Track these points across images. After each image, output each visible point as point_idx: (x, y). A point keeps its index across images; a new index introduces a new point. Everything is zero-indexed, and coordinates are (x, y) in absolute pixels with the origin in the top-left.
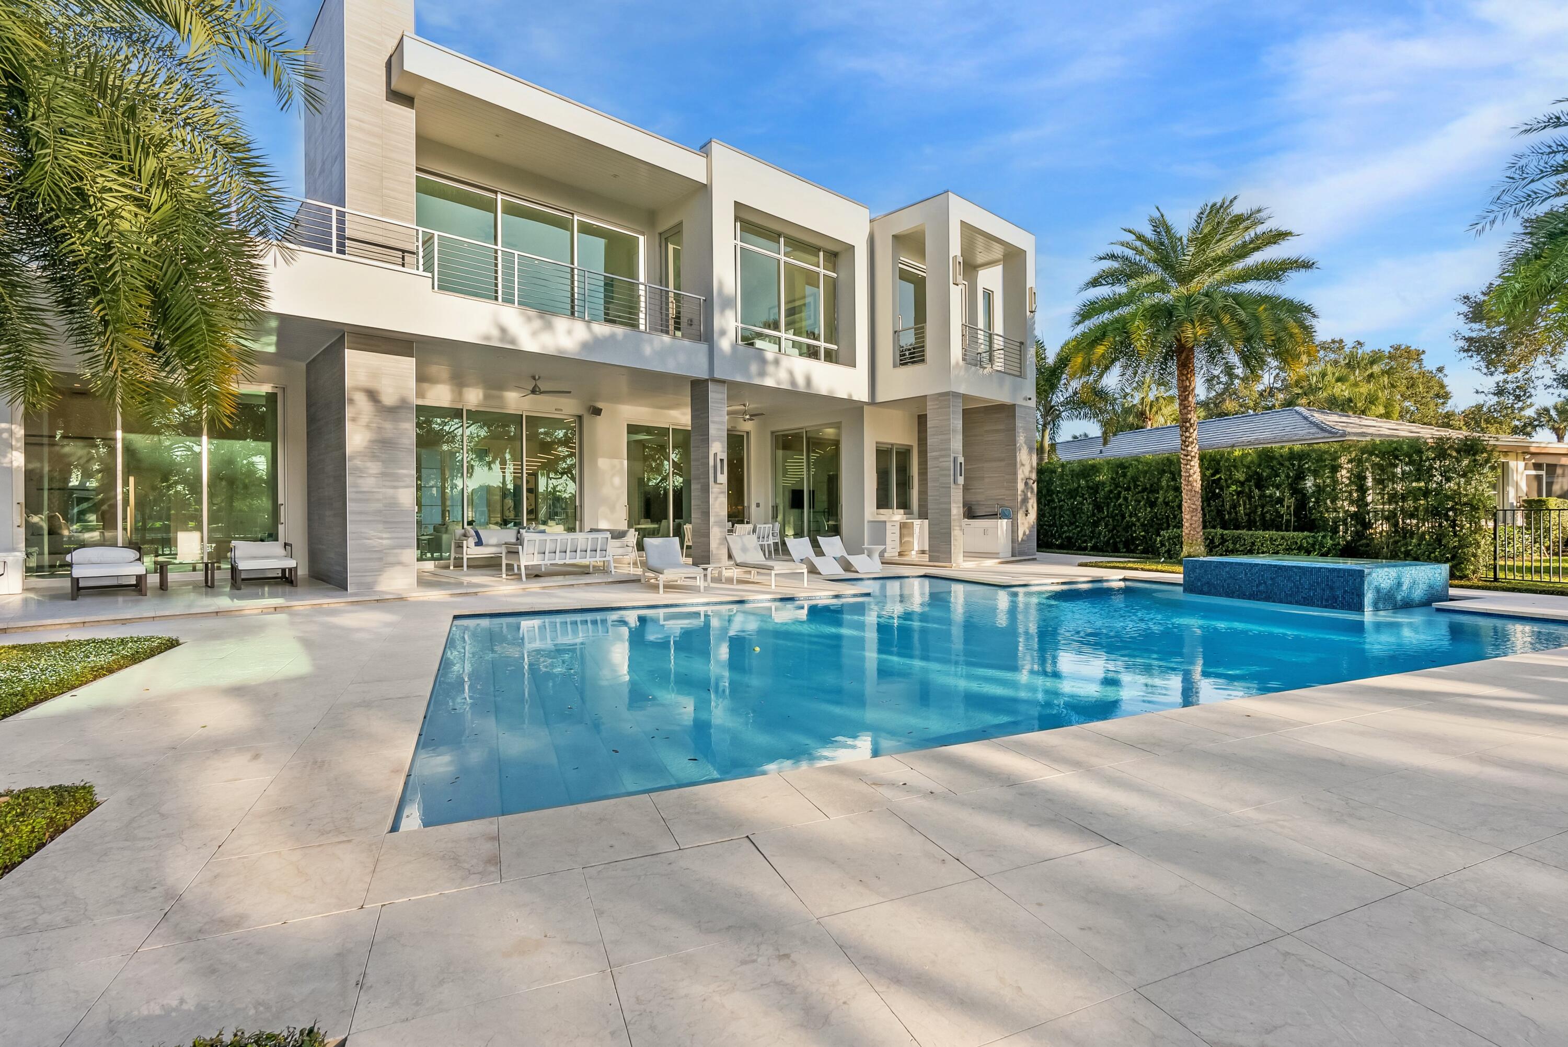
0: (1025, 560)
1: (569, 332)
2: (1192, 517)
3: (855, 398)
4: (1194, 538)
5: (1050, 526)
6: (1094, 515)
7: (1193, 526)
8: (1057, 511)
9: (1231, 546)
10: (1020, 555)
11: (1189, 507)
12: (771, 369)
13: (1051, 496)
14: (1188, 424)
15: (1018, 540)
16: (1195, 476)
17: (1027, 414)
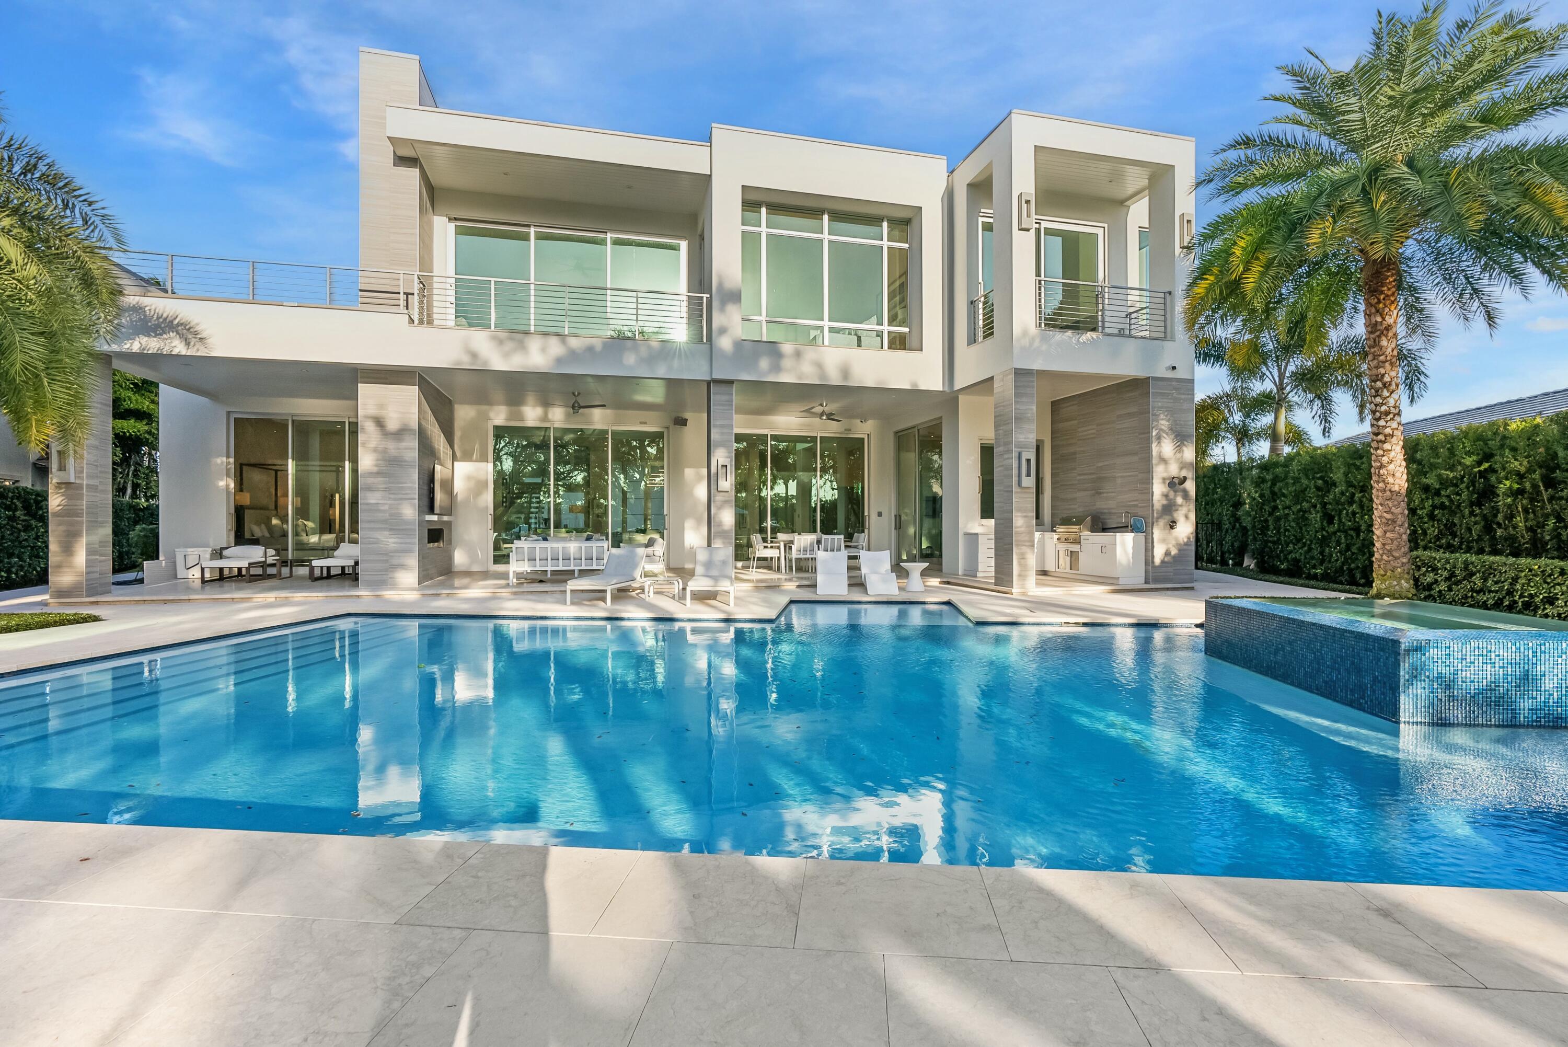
0: (1168, 589)
1: (543, 350)
2: (1385, 532)
3: (923, 387)
4: (1389, 567)
5: (1274, 543)
6: (1323, 529)
7: (1388, 547)
8: (1282, 523)
9: (1479, 583)
10: (1156, 581)
11: (1380, 517)
12: (787, 363)
13: (1275, 501)
14: (1379, 384)
15: (1153, 562)
16: (1391, 467)
17: (1175, 389)
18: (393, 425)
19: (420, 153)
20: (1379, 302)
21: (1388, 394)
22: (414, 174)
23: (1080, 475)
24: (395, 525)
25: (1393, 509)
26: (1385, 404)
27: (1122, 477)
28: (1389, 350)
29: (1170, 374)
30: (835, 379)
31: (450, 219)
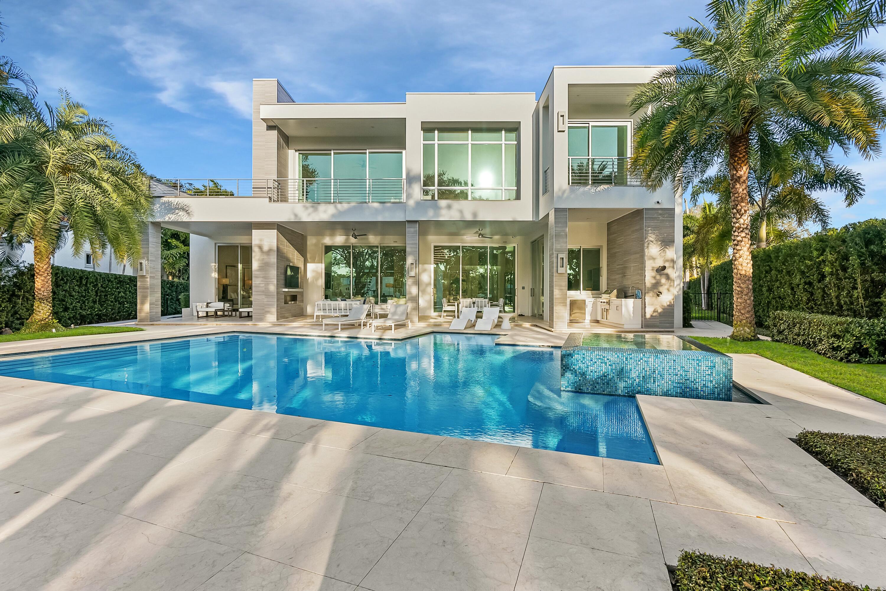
2: (737, 299)
3: (519, 219)
10: (649, 326)
11: (735, 290)
14: (735, 211)
15: (645, 316)
16: (741, 260)
17: (660, 214)
18: (266, 248)
19: (277, 123)
20: (735, 162)
21: (739, 217)
22: (275, 132)
23: (618, 265)
24: (266, 293)
25: (742, 285)
26: (738, 223)
27: (633, 266)
28: (741, 190)
29: (658, 206)
30: (469, 217)
31: (296, 151)
